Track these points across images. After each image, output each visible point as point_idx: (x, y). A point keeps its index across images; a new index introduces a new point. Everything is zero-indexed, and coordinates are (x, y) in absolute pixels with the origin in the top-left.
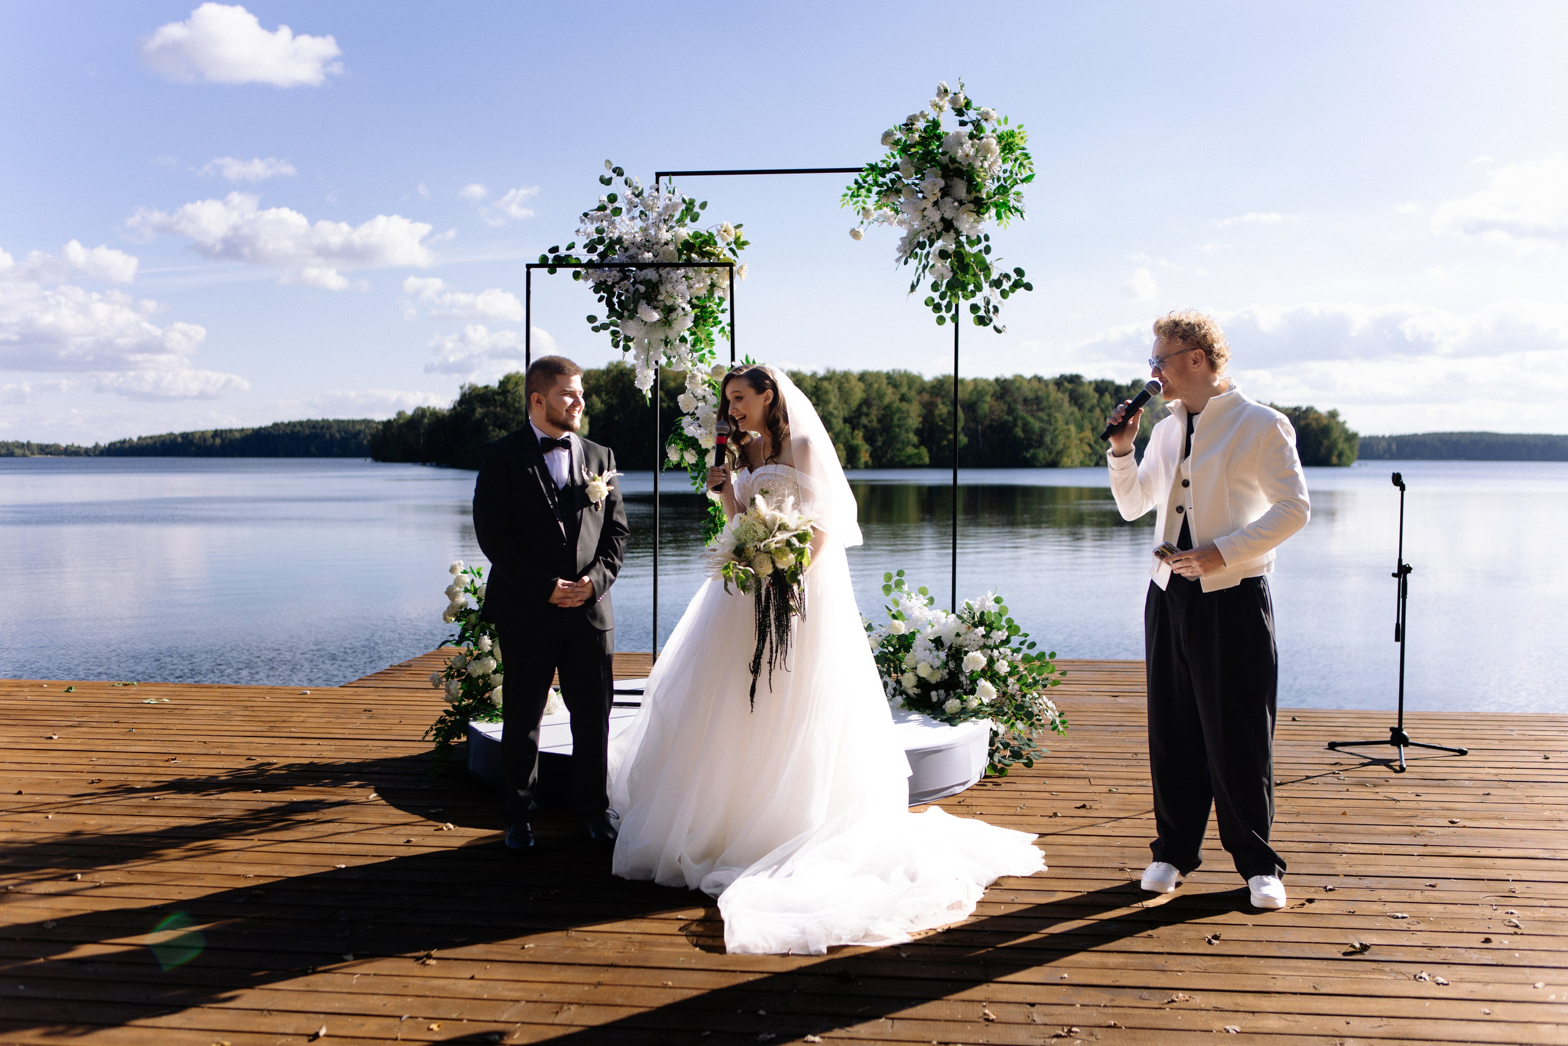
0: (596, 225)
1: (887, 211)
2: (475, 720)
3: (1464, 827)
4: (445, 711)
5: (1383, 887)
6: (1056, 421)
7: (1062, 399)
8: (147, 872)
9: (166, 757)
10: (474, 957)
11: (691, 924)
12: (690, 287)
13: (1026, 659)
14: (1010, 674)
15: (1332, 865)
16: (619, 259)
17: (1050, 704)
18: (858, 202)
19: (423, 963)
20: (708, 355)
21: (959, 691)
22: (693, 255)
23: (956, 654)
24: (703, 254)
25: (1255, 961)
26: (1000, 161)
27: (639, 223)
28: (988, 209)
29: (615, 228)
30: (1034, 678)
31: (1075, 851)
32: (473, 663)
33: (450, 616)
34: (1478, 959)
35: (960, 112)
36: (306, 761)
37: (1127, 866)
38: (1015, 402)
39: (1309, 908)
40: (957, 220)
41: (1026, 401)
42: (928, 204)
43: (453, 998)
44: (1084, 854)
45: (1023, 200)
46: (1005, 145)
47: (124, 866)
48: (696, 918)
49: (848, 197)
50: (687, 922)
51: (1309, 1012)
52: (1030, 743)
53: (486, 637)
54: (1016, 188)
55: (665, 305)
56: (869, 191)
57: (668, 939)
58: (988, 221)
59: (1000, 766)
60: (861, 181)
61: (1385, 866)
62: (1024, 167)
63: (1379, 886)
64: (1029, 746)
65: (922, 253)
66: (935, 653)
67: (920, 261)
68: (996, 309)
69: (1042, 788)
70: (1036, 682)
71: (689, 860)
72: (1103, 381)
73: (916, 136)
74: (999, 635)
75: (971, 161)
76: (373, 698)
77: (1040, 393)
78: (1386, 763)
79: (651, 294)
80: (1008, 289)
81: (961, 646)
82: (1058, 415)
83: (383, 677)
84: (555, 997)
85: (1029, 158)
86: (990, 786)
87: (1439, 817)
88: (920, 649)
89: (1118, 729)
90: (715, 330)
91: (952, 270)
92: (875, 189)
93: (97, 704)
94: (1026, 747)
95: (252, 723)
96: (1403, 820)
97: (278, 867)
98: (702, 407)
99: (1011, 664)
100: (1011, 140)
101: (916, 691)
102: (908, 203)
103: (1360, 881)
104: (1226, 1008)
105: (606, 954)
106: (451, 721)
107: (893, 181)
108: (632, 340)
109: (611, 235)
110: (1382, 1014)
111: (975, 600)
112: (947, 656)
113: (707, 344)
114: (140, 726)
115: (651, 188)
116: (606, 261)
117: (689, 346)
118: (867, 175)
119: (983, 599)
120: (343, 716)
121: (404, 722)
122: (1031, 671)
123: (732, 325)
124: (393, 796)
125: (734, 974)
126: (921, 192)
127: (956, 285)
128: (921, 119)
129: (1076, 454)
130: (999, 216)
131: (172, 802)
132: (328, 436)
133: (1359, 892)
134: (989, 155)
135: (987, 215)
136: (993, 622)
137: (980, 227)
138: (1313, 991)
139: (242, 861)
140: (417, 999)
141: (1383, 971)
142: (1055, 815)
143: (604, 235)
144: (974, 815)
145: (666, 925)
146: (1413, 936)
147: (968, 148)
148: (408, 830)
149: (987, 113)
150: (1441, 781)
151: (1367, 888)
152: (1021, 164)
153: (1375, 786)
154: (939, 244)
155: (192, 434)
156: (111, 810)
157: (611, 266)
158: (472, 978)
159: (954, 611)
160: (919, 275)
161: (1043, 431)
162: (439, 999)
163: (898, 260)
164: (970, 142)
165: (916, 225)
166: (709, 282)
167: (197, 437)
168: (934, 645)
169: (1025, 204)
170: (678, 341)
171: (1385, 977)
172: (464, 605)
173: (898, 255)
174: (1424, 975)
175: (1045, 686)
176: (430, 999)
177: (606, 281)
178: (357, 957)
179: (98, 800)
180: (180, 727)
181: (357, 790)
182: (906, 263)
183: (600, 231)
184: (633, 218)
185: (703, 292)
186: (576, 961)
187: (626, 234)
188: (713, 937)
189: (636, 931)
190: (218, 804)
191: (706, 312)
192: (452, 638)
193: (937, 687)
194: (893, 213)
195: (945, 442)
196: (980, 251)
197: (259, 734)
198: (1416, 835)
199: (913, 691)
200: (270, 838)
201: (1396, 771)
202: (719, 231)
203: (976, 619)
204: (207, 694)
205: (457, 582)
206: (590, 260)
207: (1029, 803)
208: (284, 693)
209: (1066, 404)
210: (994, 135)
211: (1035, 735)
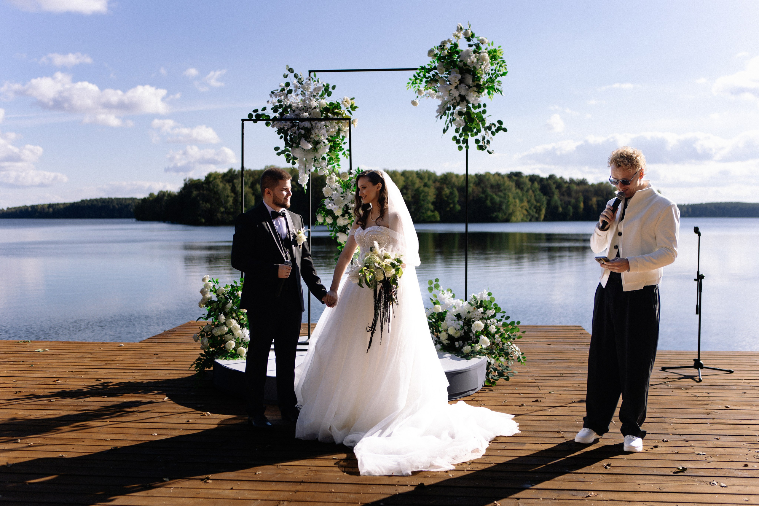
0: (278, 98)
1: (431, 91)
2: (217, 358)
3: (733, 409)
4: (201, 354)
5: (692, 439)
6: (509, 197)
7: (512, 186)
8: (54, 438)
9: (53, 380)
10: (230, 479)
11: (340, 461)
12: (327, 131)
13: (504, 325)
14: (496, 333)
15: (666, 429)
16: (290, 116)
17: (517, 348)
18: (415, 87)
19: (205, 482)
20: (336, 166)
21: (470, 341)
22: (329, 114)
23: (468, 322)
24: (334, 114)
25: (629, 476)
26: (490, 64)
27: (301, 97)
28: (483, 90)
29: (288, 100)
30: (508, 335)
31: (534, 423)
32: (215, 329)
33: (203, 304)
34: (741, 475)
35: (469, 40)
36: (127, 381)
37: (561, 430)
38: (486, 187)
39: (655, 450)
40: (467, 96)
41: (492, 186)
42: (452, 88)
43: (223, 499)
44: (539, 425)
45: (502, 85)
46: (492, 57)
47: (41, 435)
48: (342, 458)
49: (410, 84)
50: (338, 460)
51: (658, 501)
52: (507, 368)
53: (222, 315)
54: (499, 79)
55: (314, 140)
56: (421, 81)
57: (330, 469)
58: (484, 96)
59: (492, 380)
60: (417, 75)
61: (693, 429)
62: (502, 67)
63: (690, 439)
64: (507, 370)
65: (449, 113)
66: (457, 322)
67: (448, 117)
68: (488, 142)
69: (514, 392)
70: (510, 337)
71: (336, 429)
72: (533, 175)
73: (446, 52)
74: (491, 312)
75: (475, 65)
76: (158, 348)
77: (499, 182)
78: (692, 377)
79: (307, 135)
80: (494, 131)
81: (471, 318)
82: (510, 194)
83: (161, 337)
84: (275, 498)
85: (505, 63)
86: (487, 391)
87: (720, 405)
88: (449, 320)
89: (552, 361)
90: (340, 153)
91: (465, 122)
92: (424, 80)
93: (11, 352)
94: (506, 371)
95: (95, 362)
96: (701, 406)
97: (122, 435)
98: (335, 194)
99: (497, 328)
100: (495, 54)
101: (447, 342)
102: (442, 86)
103: (681, 437)
104: (616, 499)
105: (299, 477)
106: (204, 359)
107: (433, 75)
108: (296, 159)
109: (286, 103)
110: (694, 502)
111: (477, 294)
112: (463, 323)
113: (336, 161)
114: (36, 363)
115: (306, 79)
116: (284, 117)
117: (326, 161)
118: (420, 72)
119: (482, 294)
120: (143, 357)
121: (176, 360)
122: (507, 331)
123: (350, 150)
124: (176, 398)
125: (365, 485)
126: (448, 81)
127: (467, 130)
128: (448, 43)
129: (519, 215)
130: (489, 93)
131: (60, 402)
132: (111, 207)
133: (681, 442)
134: (484, 62)
135: (483, 93)
136: (487, 306)
137: (479, 99)
138: (659, 491)
139: (103, 432)
140: (205, 499)
141: (694, 481)
142: (522, 405)
143: (282, 103)
144: (480, 405)
145: (328, 462)
146: (708, 464)
147: (473, 58)
148: (187, 416)
149: (483, 40)
150: (720, 387)
151: (684, 440)
152: (500, 66)
153: (687, 389)
154: (458, 108)
155: (37, 206)
156: (29, 407)
157: (286, 120)
158: (232, 489)
159: (466, 300)
160: (448, 124)
161: (501, 203)
162: (216, 500)
163: (437, 117)
164: (474, 55)
165: (446, 98)
166: (337, 128)
167: (39, 208)
168: (456, 318)
169: (503, 87)
170: (321, 159)
171: (695, 484)
172: (210, 299)
173: (437, 114)
174: (715, 482)
175: (514, 339)
176: (211, 500)
177: (284, 128)
178: (171, 479)
179: (21, 402)
180: (58, 364)
181: (157, 395)
182: (441, 118)
183: (279, 101)
184: (297, 95)
185: (334, 134)
186: (284, 480)
187: (294, 103)
188: (352, 468)
189: (312, 465)
190: (85, 403)
191: (336, 144)
192: (204, 316)
193: (458, 339)
194: (434, 92)
195: (448, 209)
196: (480, 112)
197: (100, 367)
198: (708, 413)
199: (445, 342)
200: (116, 421)
201: (697, 382)
202: (342, 102)
203: (478, 304)
204: (69, 347)
205: (206, 286)
206: (275, 117)
207: (508, 399)
208: (110, 346)
209: (514, 188)
210: (487, 51)
211: (510, 364)
